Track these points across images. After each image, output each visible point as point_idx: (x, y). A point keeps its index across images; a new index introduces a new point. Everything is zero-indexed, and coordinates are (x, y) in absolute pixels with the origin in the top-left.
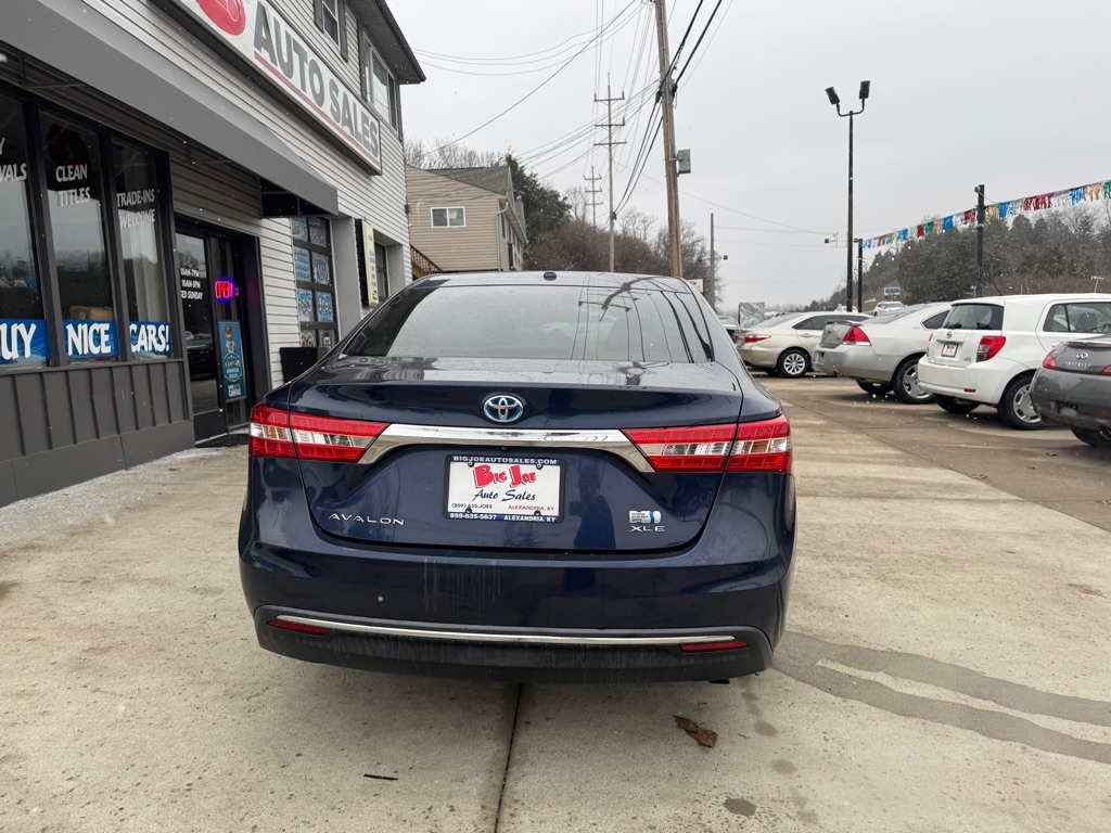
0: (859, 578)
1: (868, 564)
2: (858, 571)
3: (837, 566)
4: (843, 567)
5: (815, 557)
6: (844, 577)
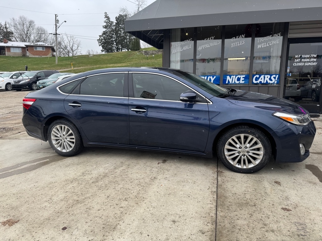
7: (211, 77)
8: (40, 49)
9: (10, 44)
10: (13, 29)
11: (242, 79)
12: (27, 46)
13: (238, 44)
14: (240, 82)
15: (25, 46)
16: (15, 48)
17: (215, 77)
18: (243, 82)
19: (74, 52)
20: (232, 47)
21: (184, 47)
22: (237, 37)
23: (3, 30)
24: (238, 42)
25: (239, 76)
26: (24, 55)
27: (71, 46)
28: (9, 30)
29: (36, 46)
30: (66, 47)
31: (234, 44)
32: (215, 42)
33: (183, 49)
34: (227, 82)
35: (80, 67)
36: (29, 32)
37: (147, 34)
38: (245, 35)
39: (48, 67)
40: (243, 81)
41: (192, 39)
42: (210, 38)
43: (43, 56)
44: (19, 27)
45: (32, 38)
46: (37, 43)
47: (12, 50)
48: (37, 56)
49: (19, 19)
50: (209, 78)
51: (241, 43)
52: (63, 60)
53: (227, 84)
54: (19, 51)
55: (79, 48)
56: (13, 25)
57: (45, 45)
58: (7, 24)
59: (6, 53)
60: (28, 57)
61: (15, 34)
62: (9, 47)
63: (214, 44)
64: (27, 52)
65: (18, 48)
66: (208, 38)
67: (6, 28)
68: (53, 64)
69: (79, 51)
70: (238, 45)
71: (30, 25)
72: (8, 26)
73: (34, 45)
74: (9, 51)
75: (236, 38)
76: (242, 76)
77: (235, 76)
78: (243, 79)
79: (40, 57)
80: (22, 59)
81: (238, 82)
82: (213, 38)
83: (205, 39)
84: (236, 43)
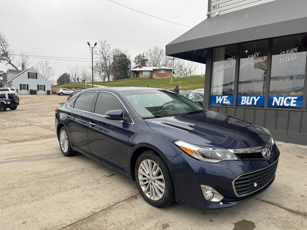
0: (46, 171)
1: (43, 177)
2: (46, 173)
3: (52, 173)
4: (50, 173)
5: (60, 174)
6: (50, 170)
7: (255, 98)
8: (162, 72)
9: (144, 68)
10: (149, 57)
11: (293, 101)
12: (154, 70)
13: (289, 58)
14: (291, 105)
15: (153, 70)
16: (146, 72)
17: (259, 98)
18: (295, 105)
19: (191, 73)
20: (281, 63)
21: (226, 66)
22: (287, 51)
23: (141, 58)
24: (289, 57)
25: (290, 98)
26: (151, 77)
27: (190, 68)
28: (145, 58)
29: (160, 70)
30: (185, 69)
31: (284, 59)
32: (260, 59)
33: (225, 67)
34: (273, 104)
35: (189, 86)
36: (159, 59)
37: (202, 55)
38: (297, 48)
39: (164, 86)
40: (294, 103)
41: (234, 57)
42: (255, 55)
43: (164, 78)
44: (153, 55)
45: (161, 63)
46: (161, 67)
47: (144, 73)
48: (160, 78)
49: (154, 49)
50: (252, 98)
51: (292, 57)
52: (177, 81)
53: (273, 107)
54: (148, 74)
55: (196, 69)
56: (149, 54)
57: (166, 69)
58: (144, 53)
59: (140, 75)
60: (154, 79)
61: (150, 61)
62: (142, 71)
63: (259, 61)
64: (154, 74)
65: (148, 72)
66: (253, 55)
67: (143, 56)
68: (169, 83)
69: (196, 72)
70: (289, 60)
71: (161, 53)
72: (145, 55)
73: (159, 69)
74: (142, 74)
75: (285, 53)
76: (293, 98)
77: (283, 97)
78: (295, 101)
79: (162, 78)
80: (149, 80)
81: (287, 105)
82: (258, 54)
83: (249, 56)
84: (286, 58)
